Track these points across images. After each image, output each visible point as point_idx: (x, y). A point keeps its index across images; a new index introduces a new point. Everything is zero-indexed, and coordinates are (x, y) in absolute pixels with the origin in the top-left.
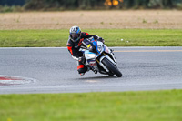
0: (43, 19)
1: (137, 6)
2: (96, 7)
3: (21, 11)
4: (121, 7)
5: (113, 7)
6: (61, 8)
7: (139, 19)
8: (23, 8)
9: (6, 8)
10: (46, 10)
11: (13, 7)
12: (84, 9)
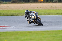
0: (17, 6)
1: (49, 2)
2: (35, 2)
3: (10, 3)
4: (44, 2)
5: (41, 2)
6: (24, 2)
7: (50, 6)
8: (10, 2)
9: (5, 2)
10: (18, 3)
11: (7, 2)
12: (31, 3)
